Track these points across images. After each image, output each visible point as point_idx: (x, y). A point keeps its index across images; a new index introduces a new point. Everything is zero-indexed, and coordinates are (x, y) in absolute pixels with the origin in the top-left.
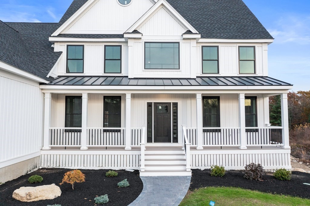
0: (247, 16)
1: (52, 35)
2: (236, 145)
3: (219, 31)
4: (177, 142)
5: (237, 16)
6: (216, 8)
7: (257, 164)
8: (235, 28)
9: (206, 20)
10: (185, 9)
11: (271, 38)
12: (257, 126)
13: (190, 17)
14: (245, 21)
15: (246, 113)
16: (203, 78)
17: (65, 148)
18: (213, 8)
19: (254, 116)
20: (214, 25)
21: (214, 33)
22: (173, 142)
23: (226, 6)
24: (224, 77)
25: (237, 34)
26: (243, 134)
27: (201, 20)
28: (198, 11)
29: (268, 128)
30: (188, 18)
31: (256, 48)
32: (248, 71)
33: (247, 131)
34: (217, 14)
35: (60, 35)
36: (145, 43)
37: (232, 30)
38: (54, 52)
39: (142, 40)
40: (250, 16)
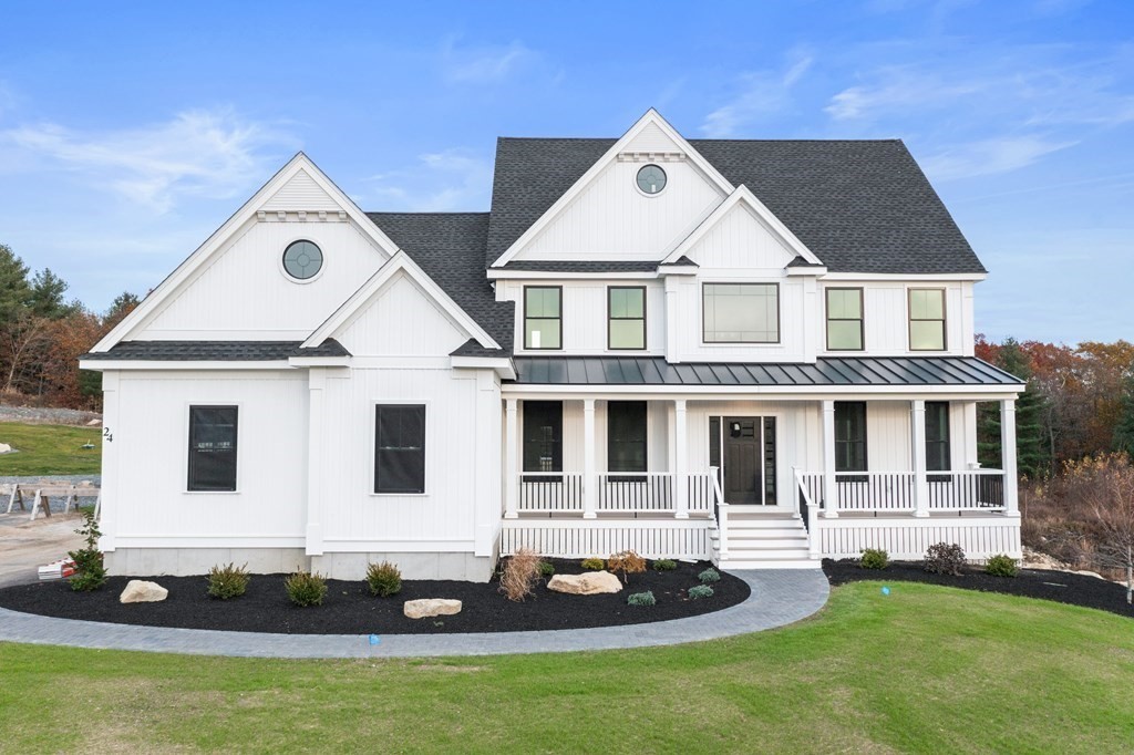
0: (925, 206)
1: (493, 266)
2: (907, 509)
3: (862, 251)
4: (775, 503)
5: (901, 206)
6: (848, 181)
7: (950, 544)
8: (899, 241)
9: (830, 219)
10: (773, 183)
11: (982, 270)
12: (949, 468)
13: (790, 207)
14: (922, 220)
15: (927, 438)
16: (829, 361)
17: (550, 515)
18: (840, 181)
19: (942, 445)
20: (849, 232)
21: (851, 256)
22: (766, 504)
23: (871, 172)
24: (875, 359)
25: (903, 260)
26: (922, 485)
27: (817, 217)
28: (806, 188)
29: (974, 473)
30: (785, 210)
31: (947, 291)
32: (929, 345)
33: (930, 479)
34: (854, 199)
35: (511, 265)
36: (704, 283)
37: (892, 248)
38: (497, 303)
39: (696, 278)
40: (933, 205)
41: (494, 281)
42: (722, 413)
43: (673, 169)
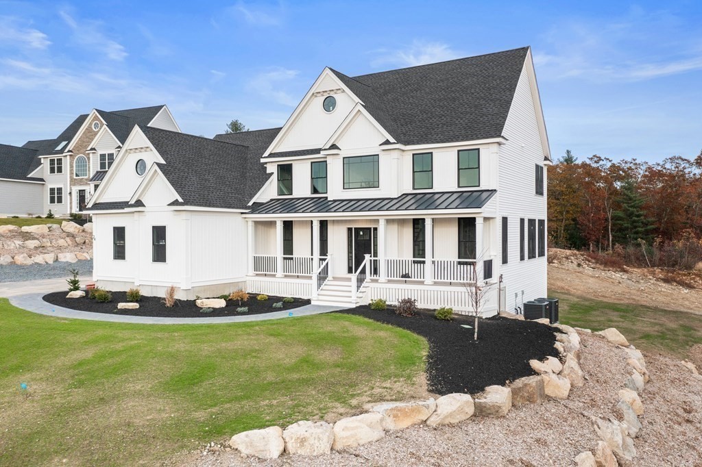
41: (266, 163)
42: (353, 226)
43: (339, 97)
